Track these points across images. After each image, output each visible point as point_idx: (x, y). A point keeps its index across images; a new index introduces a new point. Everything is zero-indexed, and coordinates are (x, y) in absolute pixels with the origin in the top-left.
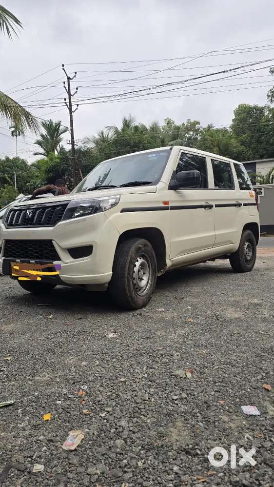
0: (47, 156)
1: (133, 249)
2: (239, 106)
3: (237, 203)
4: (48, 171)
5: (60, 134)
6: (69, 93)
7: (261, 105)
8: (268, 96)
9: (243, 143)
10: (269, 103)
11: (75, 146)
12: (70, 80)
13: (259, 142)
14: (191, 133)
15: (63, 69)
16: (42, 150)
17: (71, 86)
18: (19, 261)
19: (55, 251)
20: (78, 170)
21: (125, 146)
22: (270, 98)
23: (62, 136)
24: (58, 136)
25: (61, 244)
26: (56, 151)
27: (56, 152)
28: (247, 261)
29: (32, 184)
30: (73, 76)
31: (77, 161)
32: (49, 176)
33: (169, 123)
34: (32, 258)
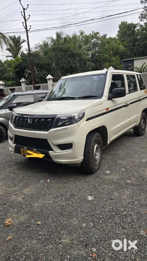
0: (14, 58)
1: (93, 141)
2: (122, 22)
3: (139, 99)
4: (16, 67)
5: (21, 44)
6: (25, 18)
7: (135, 23)
8: (140, 17)
9: (126, 47)
10: (140, 22)
11: (31, 52)
12: (25, 10)
13: (134, 45)
14: (95, 39)
15: (20, 3)
16: (11, 55)
17: (25, 14)
18: (26, 148)
19: (49, 145)
20: (34, 67)
21: (60, 51)
22: (140, 18)
23: (22, 45)
24: (20, 44)
25: (53, 142)
26: (19, 54)
27: (19, 56)
28: (142, 129)
29: (7, 75)
30: (26, 8)
31: (32, 61)
32: (17, 70)
33: (82, 33)
34: (34, 148)
